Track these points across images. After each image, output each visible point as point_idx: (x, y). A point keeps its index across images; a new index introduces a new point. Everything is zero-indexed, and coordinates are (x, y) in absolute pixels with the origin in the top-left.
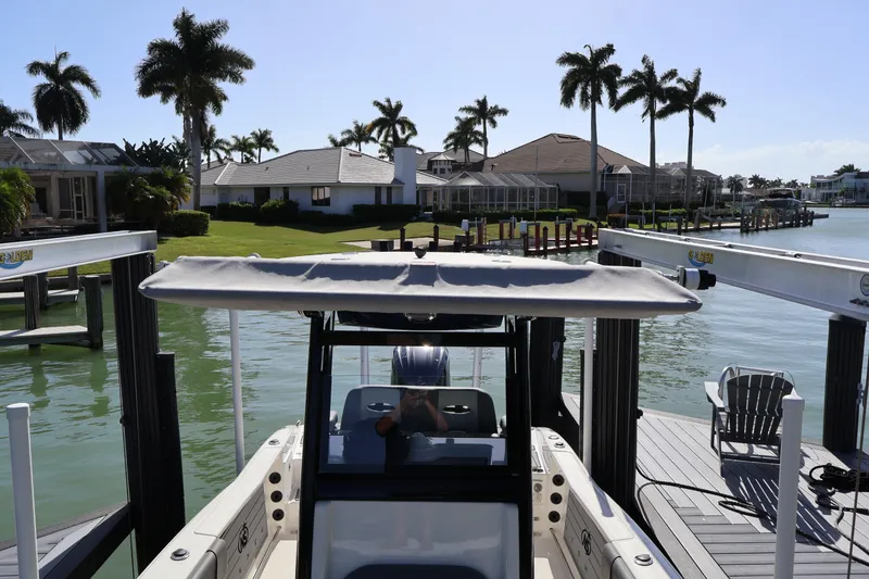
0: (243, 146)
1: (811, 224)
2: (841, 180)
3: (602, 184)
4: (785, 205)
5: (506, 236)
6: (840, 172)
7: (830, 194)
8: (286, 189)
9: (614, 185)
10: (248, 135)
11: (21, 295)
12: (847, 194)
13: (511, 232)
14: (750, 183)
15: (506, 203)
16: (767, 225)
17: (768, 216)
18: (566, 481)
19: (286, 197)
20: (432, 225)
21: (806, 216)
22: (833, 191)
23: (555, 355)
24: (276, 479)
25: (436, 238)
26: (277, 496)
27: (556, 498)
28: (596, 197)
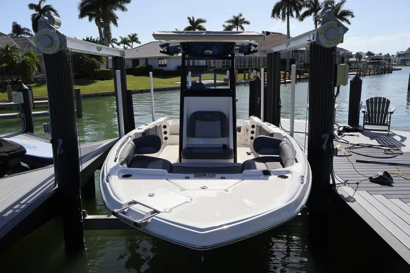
0: (125, 41)
1: (391, 73)
3: (292, 55)
4: (379, 63)
5: (247, 78)
7: (405, 60)
8: (147, 59)
9: (298, 56)
10: (127, 37)
13: (249, 76)
14: (367, 55)
15: (247, 64)
16: (370, 73)
17: (371, 69)
18: (256, 126)
19: (147, 63)
20: (213, 75)
21: (389, 68)
22: (406, 58)
23: (258, 102)
24: (165, 127)
25: (215, 80)
26: (165, 133)
27: (253, 132)
28: (289, 61)
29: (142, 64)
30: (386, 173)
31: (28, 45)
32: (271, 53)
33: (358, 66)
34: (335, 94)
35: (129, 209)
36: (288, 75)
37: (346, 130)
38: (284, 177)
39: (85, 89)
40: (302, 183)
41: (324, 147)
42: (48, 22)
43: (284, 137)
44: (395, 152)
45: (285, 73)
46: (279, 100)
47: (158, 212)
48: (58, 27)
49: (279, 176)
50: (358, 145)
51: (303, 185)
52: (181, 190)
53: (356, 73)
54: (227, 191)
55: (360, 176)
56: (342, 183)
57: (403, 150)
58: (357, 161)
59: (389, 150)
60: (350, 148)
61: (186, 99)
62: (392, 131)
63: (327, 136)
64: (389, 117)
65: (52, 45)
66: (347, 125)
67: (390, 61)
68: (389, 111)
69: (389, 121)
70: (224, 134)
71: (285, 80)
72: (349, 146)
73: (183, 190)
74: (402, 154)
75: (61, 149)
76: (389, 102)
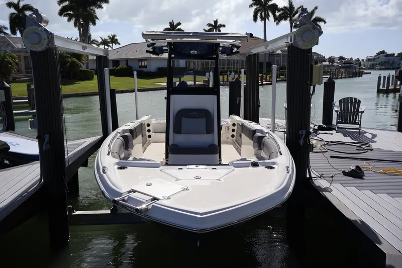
0: (105, 42)
1: (362, 76)
2: (379, 57)
3: (269, 58)
4: (350, 67)
5: (225, 80)
6: (378, 54)
7: (374, 64)
8: (127, 61)
9: (274, 59)
10: (107, 38)
11: (28, 100)
12: (381, 64)
13: (228, 78)
14: (339, 59)
15: (226, 67)
16: (341, 76)
17: (342, 72)
18: (236, 124)
19: (127, 64)
20: (193, 76)
21: (359, 72)
22: (375, 63)
23: (238, 102)
24: (148, 125)
25: (195, 81)
26: (149, 131)
27: (233, 130)
28: (266, 64)
29: (122, 65)
30: (358, 167)
31: (6, 44)
32: (250, 55)
33: (331, 70)
34: (311, 92)
35: (129, 197)
36: (265, 77)
37: (320, 128)
38: (270, 168)
39: (66, 89)
40: (288, 173)
41: (301, 142)
42: (36, 20)
43: (267, 133)
44: (365, 148)
45: (262, 75)
46: (258, 100)
47: (158, 199)
48: (45, 25)
49: (266, 167)
50: (332, 142)
51: (289, 175)
52: (176, 180)
53: (329, 76)
54: (220, 180)
55: (334, 170)
56: (318, 177)
57: (374, 146)
58: (331, 157)
59: (360, 147)
60: (325, 145)
61: (172, 97)
62: (363, 130)
63: (304, 132)
64: (360, 116)
65: (39, 42)
66: (321, 124)
67: (360, 66)
68: (360, 110)
69: (359, 120)
70: (209, 130)
71: (262, 82)
72: (324, 143)
73: (177, 180)
74: (372, 150)
75: (48, 145)
76: (359, 102)
